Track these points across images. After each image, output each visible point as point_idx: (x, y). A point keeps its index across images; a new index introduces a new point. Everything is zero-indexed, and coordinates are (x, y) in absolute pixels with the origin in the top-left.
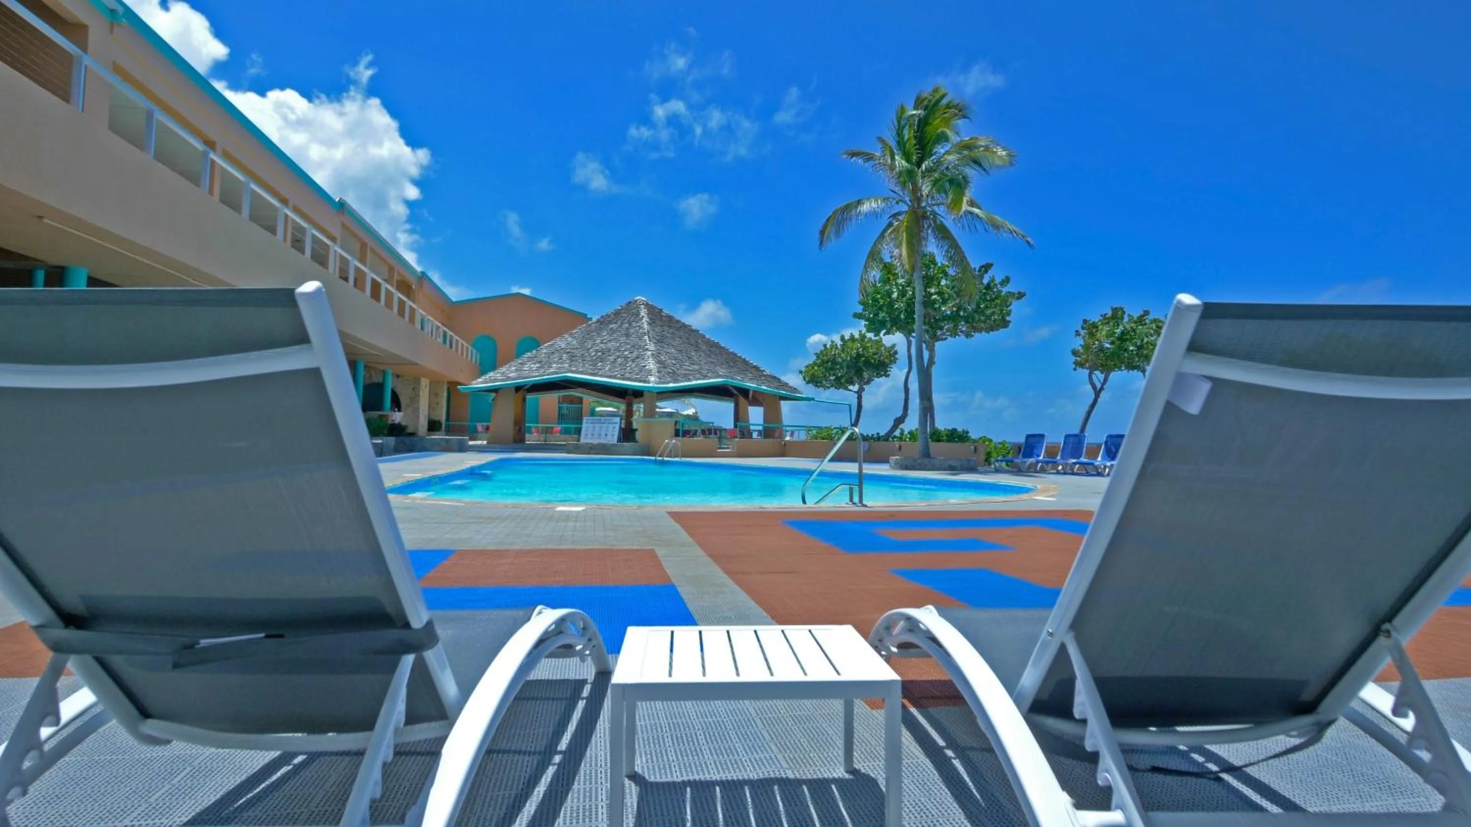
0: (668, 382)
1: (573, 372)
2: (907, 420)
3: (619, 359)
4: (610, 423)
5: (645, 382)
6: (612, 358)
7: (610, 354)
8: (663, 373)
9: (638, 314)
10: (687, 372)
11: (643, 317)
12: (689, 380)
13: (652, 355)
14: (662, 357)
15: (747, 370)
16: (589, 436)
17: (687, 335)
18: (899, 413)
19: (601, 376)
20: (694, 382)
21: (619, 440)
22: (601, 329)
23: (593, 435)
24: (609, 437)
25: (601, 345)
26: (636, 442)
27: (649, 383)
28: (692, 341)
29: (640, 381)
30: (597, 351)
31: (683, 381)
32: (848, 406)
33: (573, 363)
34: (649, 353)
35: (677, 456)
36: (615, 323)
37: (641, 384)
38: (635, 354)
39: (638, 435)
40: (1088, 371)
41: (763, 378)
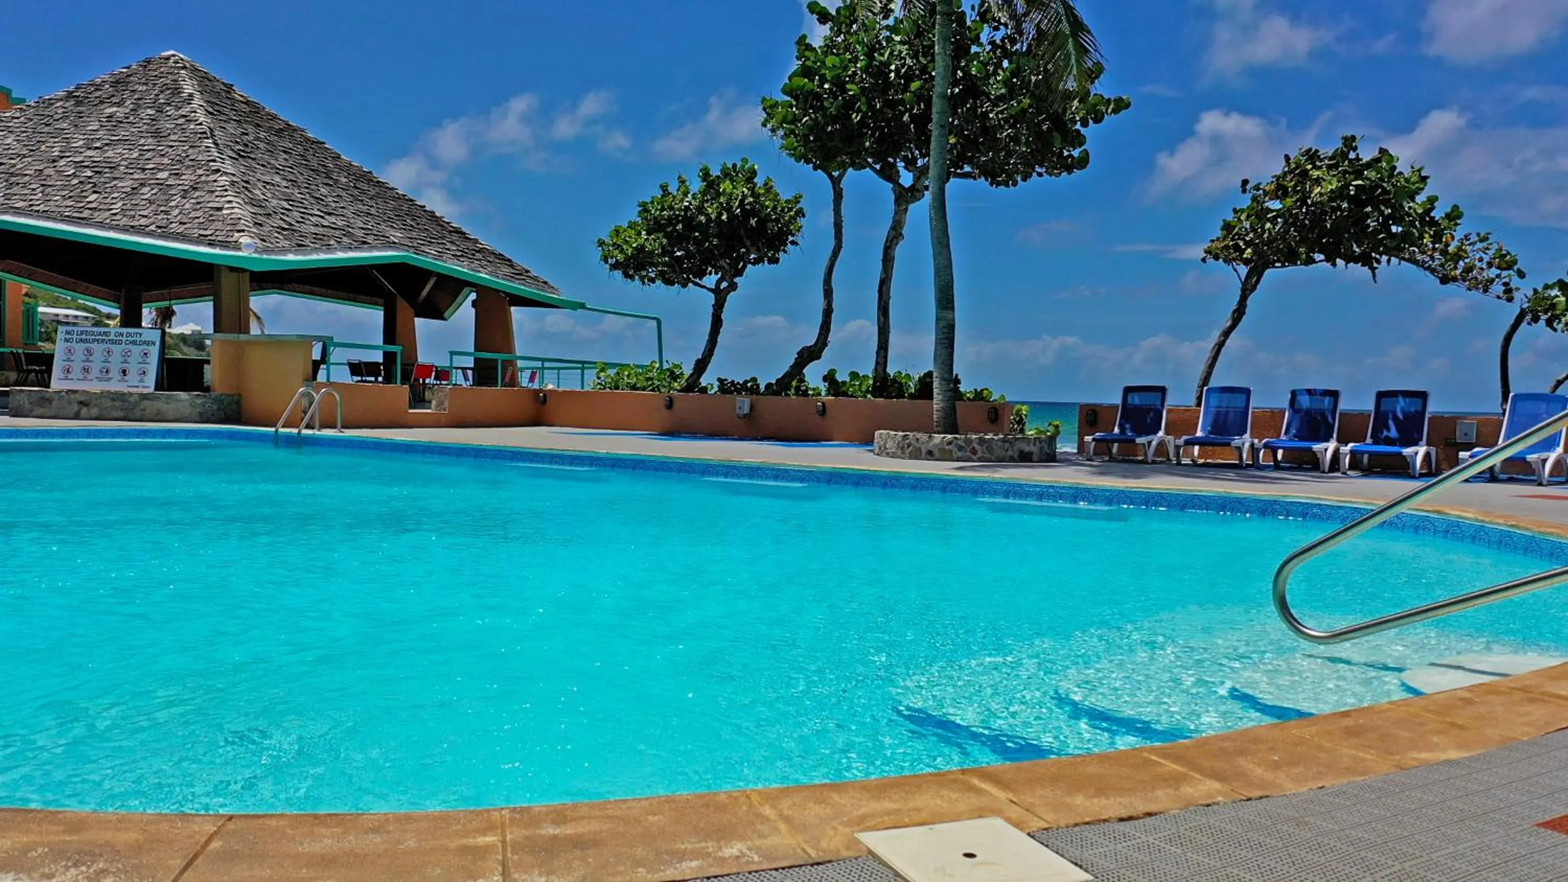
0: (284, 251)
1: (17, 212)
2: (826, 353)
3: (145, 190)
4: (134, 343)
5: (225, 245)
6: (127, 184)
7: (116, 174)
8: (267, 228)
9: (177, 91)
10: (320, 230)
11: (191, 95)
12: (329, 248)
13: (233, 183)
14: (257, 192)
15: (443, 238)
16: (76, 373)
17: (300, 149)
18: (811, 340)
19: (101, 225)
20: (340, 255)
21: (156, 389)
22: (80, 115)
23: (86, 370)
24: (132, 378)
25: (90, 153)
26: (208, 389)
27: (240, 249)
28: (314, 163)
29: (211, 244)
30: (79, 165)
31: (316, 250)
32: (654, 323)
33: (15, 190)
34: (223, 180)
35: (333, 426)
36: (118, 104)
37: (217, 251)
38: (188, 178)
39: (210, 374)
40: (1243, 270)
41: (479, 256)
